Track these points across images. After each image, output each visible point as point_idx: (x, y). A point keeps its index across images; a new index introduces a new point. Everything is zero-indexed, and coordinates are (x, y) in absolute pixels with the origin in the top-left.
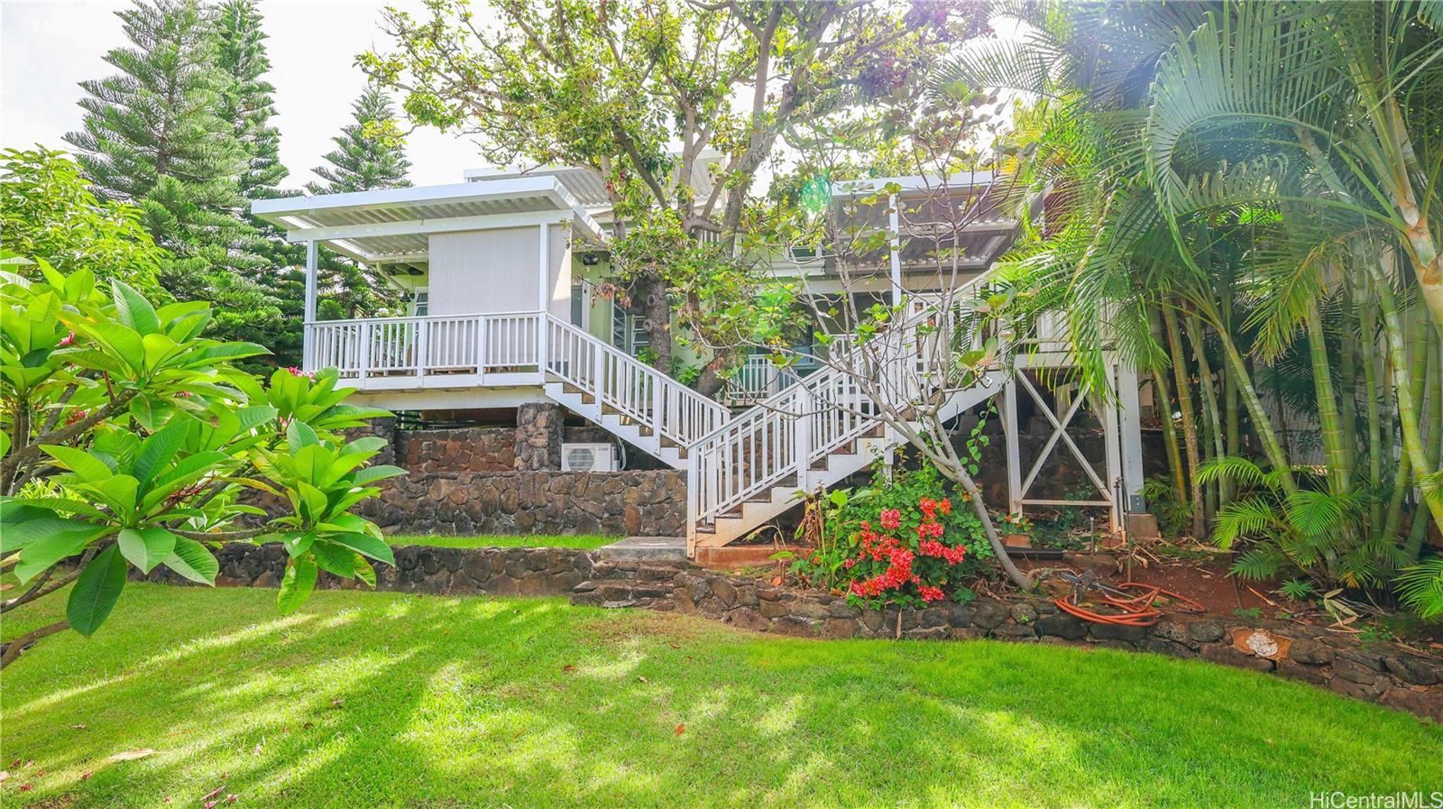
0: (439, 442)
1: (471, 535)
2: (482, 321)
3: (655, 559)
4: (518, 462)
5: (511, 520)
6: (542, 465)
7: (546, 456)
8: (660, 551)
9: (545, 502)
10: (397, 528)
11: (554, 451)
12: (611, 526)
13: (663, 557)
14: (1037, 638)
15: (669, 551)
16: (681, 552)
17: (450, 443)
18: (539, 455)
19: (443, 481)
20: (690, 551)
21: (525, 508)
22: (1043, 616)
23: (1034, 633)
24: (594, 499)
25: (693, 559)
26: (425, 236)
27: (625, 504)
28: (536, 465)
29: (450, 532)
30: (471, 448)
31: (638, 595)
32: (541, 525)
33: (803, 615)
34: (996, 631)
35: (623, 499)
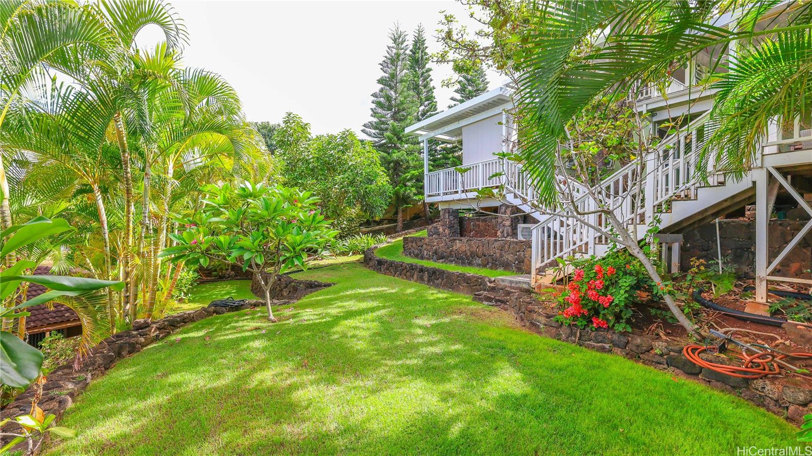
0: (477, 223)
1: (466, 266)
2: (480, 164)
3: (517, 286)
4: (499, 233)
5: (479, 261)
6: (508, 235)
7: (510, 231)
8: (520, 282)
9: (492, 254)
10: (444, 260)
11: (514, 228)
12: (518, 268)
13: (521, 286)
14: (666, 366)
15: (523, 282)
16: (529, 284)
17: (481, 223)
18: (507, 230)
19: (457, 241)
20: (533, 284)
21: (485, 256)
22: (672, 353)
23: (665, 363)
24: (512, 253)
25: (534, 289)
26: (460, 128)
27: (525, 257)
28: (506, 235)
29: (459, 264)
30: (489, 226)
31: (497, 301)
32: (490, 265)
33: (538, 322)
34: (641, 356)
35: (524, 255)
